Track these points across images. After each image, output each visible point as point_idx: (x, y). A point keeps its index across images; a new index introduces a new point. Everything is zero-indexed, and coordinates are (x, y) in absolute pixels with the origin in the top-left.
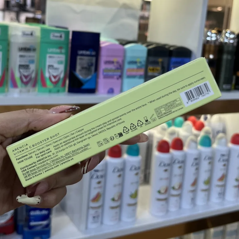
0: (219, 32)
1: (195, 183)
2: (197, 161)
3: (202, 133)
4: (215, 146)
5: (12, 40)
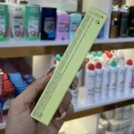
0: (120, 7)
1: (108, 85)
2: (109, 74)
3: (111, 60)
4: (118, 66)
5: (10, 13)
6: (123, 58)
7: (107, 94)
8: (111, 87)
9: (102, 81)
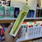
1: (35, 32)
3: (36, 24)
4: (38, 26)
6: (39, 24)
7: (34, 35)
8: (36, 33)
9: (33, 31)
